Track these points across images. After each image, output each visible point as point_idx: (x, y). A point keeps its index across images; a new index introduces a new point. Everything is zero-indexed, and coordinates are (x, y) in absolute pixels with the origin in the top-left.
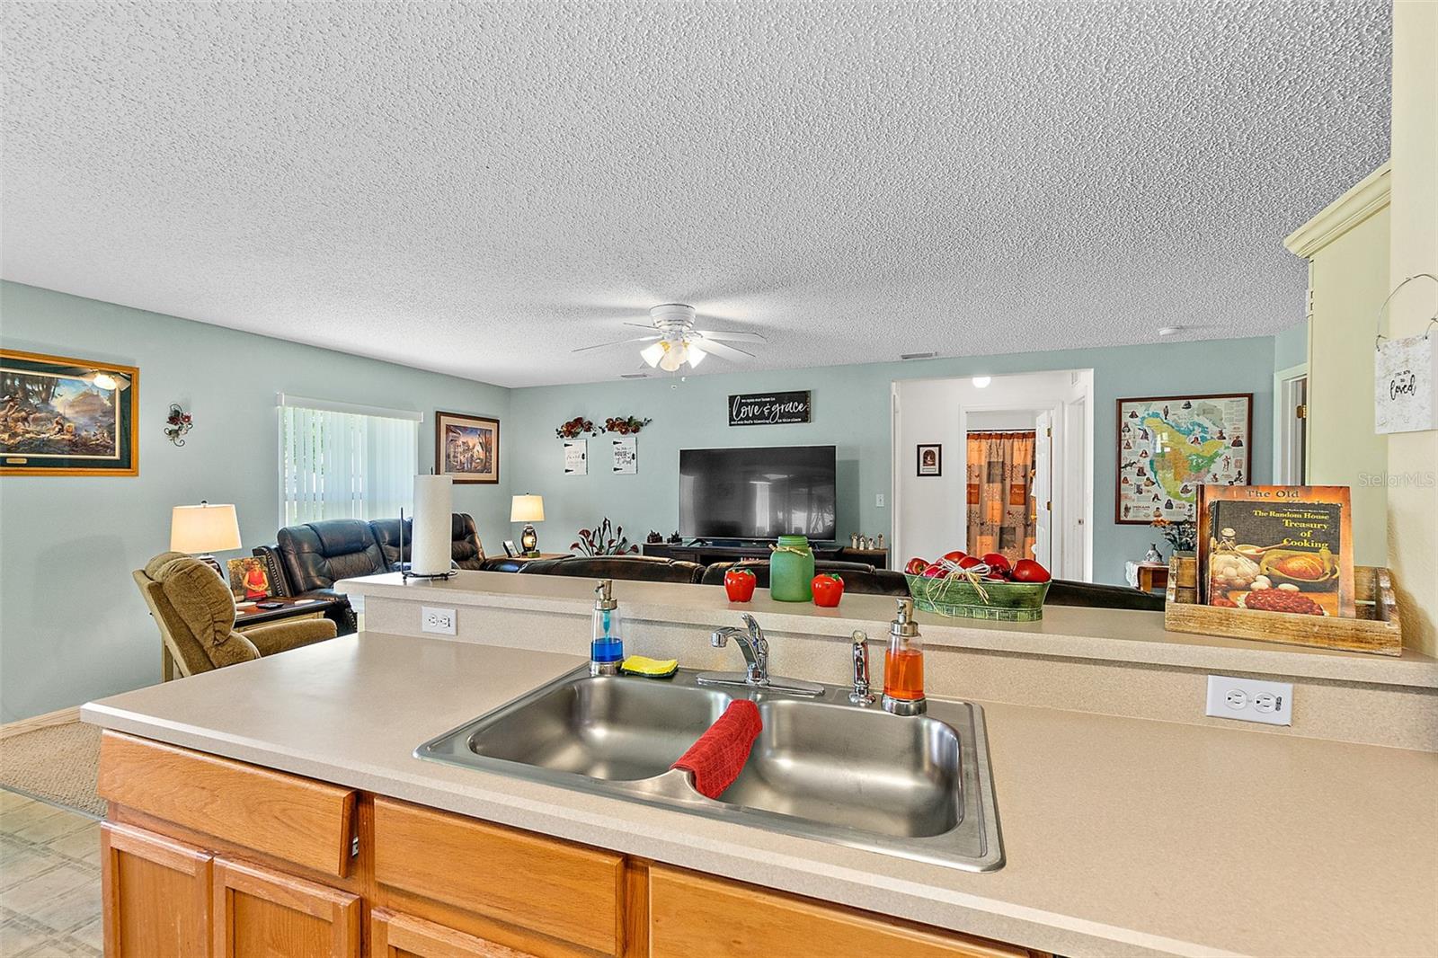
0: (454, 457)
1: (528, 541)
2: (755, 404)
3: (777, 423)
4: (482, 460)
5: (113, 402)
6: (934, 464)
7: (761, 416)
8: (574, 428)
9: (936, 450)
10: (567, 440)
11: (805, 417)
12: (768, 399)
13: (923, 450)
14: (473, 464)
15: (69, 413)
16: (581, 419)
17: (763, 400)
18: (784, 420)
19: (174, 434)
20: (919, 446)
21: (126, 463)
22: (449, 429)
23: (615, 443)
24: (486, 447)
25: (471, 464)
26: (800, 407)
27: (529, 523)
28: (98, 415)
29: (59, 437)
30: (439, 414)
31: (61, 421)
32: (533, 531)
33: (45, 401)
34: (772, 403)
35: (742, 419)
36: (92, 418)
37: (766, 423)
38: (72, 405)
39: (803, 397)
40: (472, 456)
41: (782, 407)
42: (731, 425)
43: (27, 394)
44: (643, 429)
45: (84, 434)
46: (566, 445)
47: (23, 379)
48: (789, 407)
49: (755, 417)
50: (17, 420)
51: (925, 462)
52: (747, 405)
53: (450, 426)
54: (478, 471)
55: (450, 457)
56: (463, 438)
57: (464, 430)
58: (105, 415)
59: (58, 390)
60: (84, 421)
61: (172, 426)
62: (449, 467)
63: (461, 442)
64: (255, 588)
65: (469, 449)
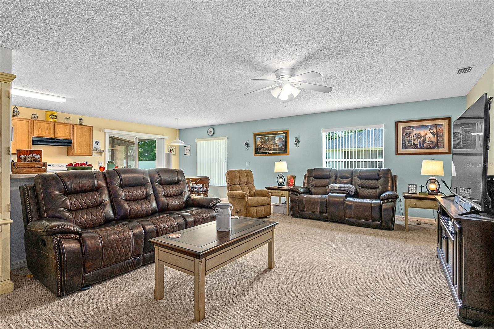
0: (409, 141)
1: (433, 187)
4: (433, 142)
5: (284, 139)
14: (425, 144)
15: (277, 142)
21: (286, 152)
22: (404, 129)
24: (437, 134)
25: (423, 145)
29: (276, 147)
30: (397, 123)
31: (276, 144)
32: (437, 181)
33: (274, 141)
36: (281, 143)
40: (424, 141)
43: (272, 139)
45: (280, 146)
47: (271, 137)
50: (270, 145)
53: (405, 127)
54: (430, 148)
55: (405, 142)
56: (415, 132)
57: (417, 127)
58: (283, 142)
59: (276, 138)
60: (279, 144)
61: (296, 143)
62: (405, 146)
63: (414, 134)
64: (291, 183)
65: (421, 137)
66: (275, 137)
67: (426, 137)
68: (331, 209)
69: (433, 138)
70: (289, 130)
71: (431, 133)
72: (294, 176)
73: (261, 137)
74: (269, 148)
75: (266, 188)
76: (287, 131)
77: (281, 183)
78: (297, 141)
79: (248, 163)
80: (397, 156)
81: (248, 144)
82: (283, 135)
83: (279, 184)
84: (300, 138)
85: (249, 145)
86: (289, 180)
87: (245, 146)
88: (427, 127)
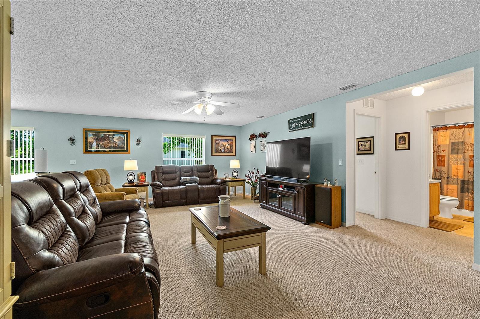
0: (218, 148)
1: (235, 174)
2: (296, 122)
3: (303, 129)
4: (229, 149)
5: (125, 138)
6: (405, 144)
7: (298, 127)
8: (253, 137)
9: (406, 136)
10: (251, 142)
11: (312, 125)
12: (300, 119)
13: (398, 136)
14: (225, 150)
15: (116, 141)
16: (253, 134)
17: (299, 120)
18: (305, 127)
19: (138, 144)
20: (396, 134)
21: (127, 151)
22: (216, 140)
23: (261, 141)
24: (230, 145)
25: (224, 150)
26: (310, 121)
27: (235, 168)
28: (122, 141)
29: (115, 146)
30: (212, 136)
31: (115, 142)
32: (237, 171)
33: (112, 139)
34: (301, 121)
35: (292, 129)
36: (121, 142)
37: (299, 130)
38: (117, 139)
39: (312, 116)
40: (225, 148)
41: (304, 122)
42: (289, 132)
43: (109, 137)
44: (268, 136)
45: (119, 145)
46: (251, 143)
47: (109, 135)
48: (306, 122)
49: (296, 127)
50: (107, 143)
51: (399, 142)
52: (293, 123)
53: (216, 139)
54: (227, 152)
55: (216, 148)
56: (221, 142)
57: (222, 140)
58: (123, 141)
59: (115, 137)
60: (119, 142)
61: (137, 143)
62: (216, 151)
63: (220, 144)
64: (142, 180)
65: (223, 146)
66: (114, 135)
67: (226, 146)
68: (190, 195)
69: (229, 147)
70: (130, 130)
71: (228, 144)
72: (144, 173)
73: (94, 133)
74: (106, 146)
75: (122, 186)
76: (128, 131)
77: (131, 181)
78: (138, 141)
79: (73, 162)
80: (212, 156)
81: (73, 140)
82: (123, 135)
83: (129, 181)
84: (142, 139)
85: (75, 141)
86: (140, 177)
87: (69, 143)
88: (226, 140)
